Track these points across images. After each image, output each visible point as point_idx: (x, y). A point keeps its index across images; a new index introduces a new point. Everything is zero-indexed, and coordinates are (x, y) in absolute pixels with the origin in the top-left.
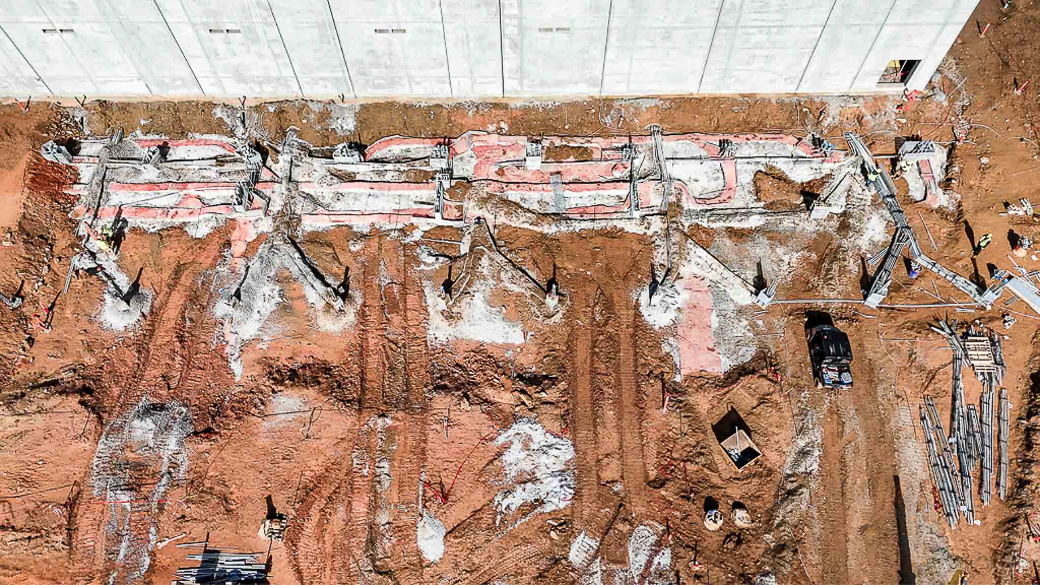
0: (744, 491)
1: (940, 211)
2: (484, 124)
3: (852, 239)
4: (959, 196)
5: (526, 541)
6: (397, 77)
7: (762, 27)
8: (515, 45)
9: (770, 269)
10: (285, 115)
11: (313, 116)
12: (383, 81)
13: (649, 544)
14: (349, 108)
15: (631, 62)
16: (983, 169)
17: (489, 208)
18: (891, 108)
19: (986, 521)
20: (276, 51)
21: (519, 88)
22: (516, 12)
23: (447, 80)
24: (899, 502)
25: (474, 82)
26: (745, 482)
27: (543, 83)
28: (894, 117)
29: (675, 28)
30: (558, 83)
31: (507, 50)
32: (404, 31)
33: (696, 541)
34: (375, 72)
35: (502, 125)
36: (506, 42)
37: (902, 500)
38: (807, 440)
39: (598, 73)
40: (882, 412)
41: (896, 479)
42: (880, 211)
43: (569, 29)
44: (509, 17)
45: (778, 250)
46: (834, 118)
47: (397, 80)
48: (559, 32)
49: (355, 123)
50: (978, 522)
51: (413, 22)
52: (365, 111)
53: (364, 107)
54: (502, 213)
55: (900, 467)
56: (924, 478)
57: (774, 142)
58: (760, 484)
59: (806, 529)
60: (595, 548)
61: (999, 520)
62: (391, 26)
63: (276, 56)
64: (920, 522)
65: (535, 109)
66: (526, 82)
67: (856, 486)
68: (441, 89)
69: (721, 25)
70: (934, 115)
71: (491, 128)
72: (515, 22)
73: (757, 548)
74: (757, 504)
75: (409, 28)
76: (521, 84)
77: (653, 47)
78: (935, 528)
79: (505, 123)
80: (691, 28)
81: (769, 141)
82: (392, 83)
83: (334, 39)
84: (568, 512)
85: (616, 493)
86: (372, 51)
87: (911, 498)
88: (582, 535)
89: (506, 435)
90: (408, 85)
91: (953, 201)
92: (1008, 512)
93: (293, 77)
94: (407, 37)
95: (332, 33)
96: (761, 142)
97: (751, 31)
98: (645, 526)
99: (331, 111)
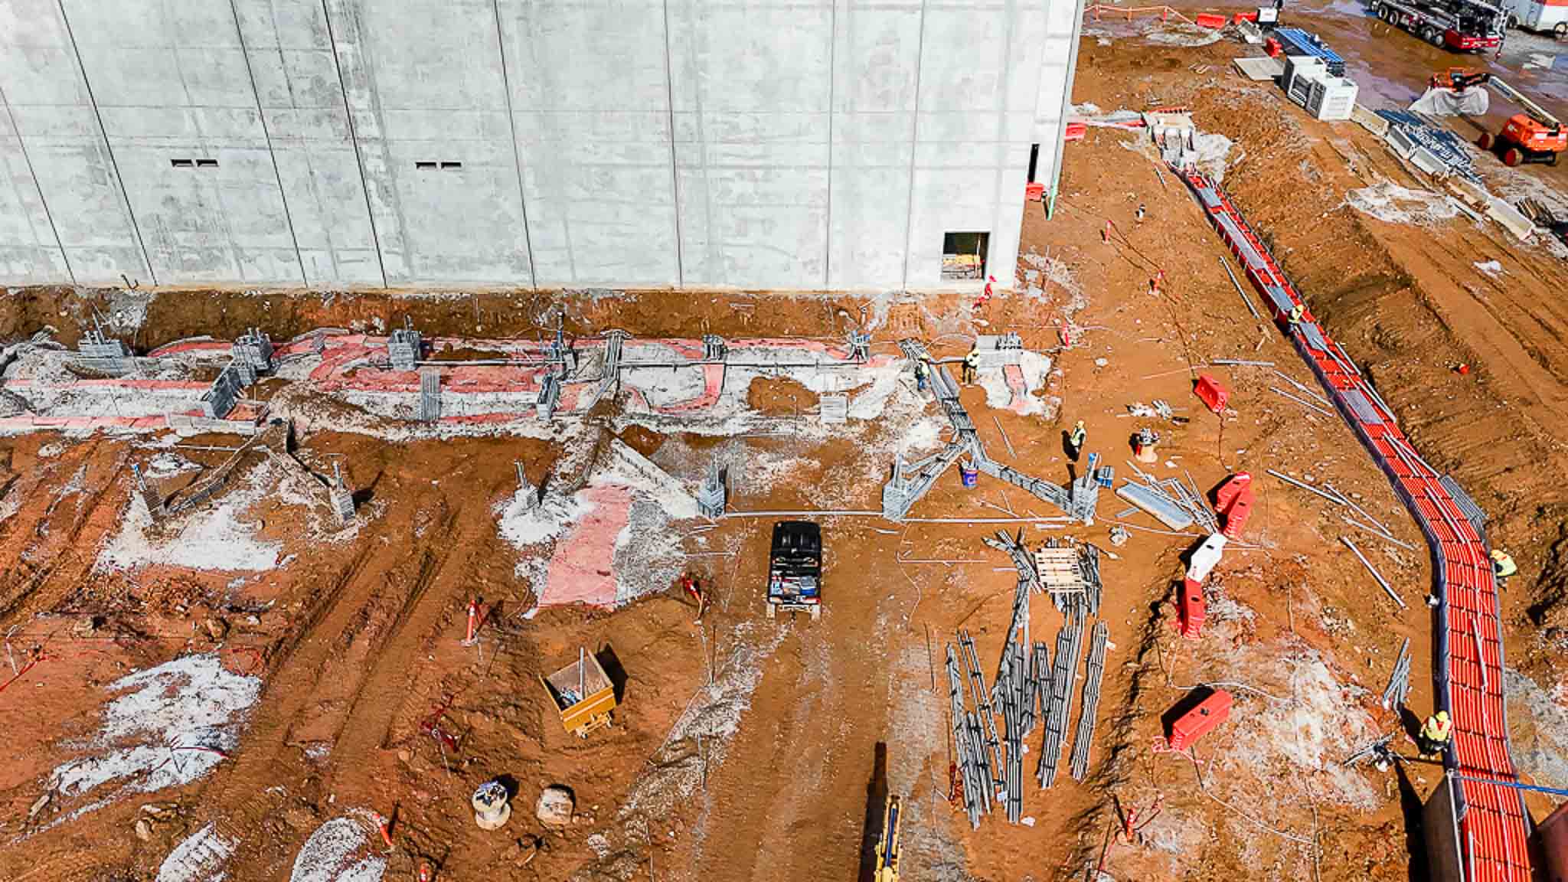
0: (579, 766)
1: (1031, 418)
2: (345, 322)
3: (882, 445)
4: (1059, 400)
5: (82, 843)
6: (216, 248)
7: (742, 167)
8: (385, 192)
9: (739, 477)
10: (35, 304)
11: (78, 306)
12: (195, 257)
13: (343, 850)
14: (141, 298)
15: (567, 228)
16: (1099, 372)
17: (306, 408)
18: (967, 308)
19: (1045, 817)
20: (27, 199)
21: (406, 271)
22: (375, 131)
23: (294, 254)
24: (880, 784)
25: (336, 261)
26: (586, 751)
27: (442, 262)
28: (970, 317)
29: (616, 166)
30: (465, 264)
31: (375, 199)
32: (214, 162)
33: (448, 849)
34: (180, 236)
35: (376, 321)
36: (372, 185)
37: (885, 781)
38: (728, 688)
39: (520, 244)
40: (878, 652)
41: (880, 749)
42: (934, 418)
43: (458, 164)
44: (366, 140)
45: (760, 457)
46: (880, 320)
47: (216, 252)
48: (446, 168)
49: (144, 318)
50: (1029, 821)
51: (226, 147)
52: (163, 300)
53: (163, 296)
54: (325, 415)
55: (891, 730)
56: (936, 749)
57: (790, 348)
58: (615, 754)
59: (680, 827)
60: (223, 856)
61: (1070, 814)
62: (195, 154)
63: (27, 208)
64: (913, 817)
65: (430, 301)
66: (416, 260)
67: (800, 760)
68: (288, 273)
69: (681, 163)
70: (1028, 315)
71: (356, 325)
72: (378, 150)
73: (568, 860)
74: (598, 789)
75: (222, 157)
76: (408, 263)
77: (593, 200)
78: (944, 828)
79: (381, 319)
80: (639, 166)
81: (784, 347)
82: (212, 260)
83: (110, 175)
84: (193, 791)
85: (312, 762)
86: (172, 199)
87: (901, 779)
88: (203, 832)
89: (139, 675)
90: (234, 264)
91: (1050, 407)
92: (1087, 799)
93: (55, 247)
94: (220, 173)
95: (107, 165)
96: (770, 348)
97: (729, 173)
98: (348, 818)
99: (110, 301)
